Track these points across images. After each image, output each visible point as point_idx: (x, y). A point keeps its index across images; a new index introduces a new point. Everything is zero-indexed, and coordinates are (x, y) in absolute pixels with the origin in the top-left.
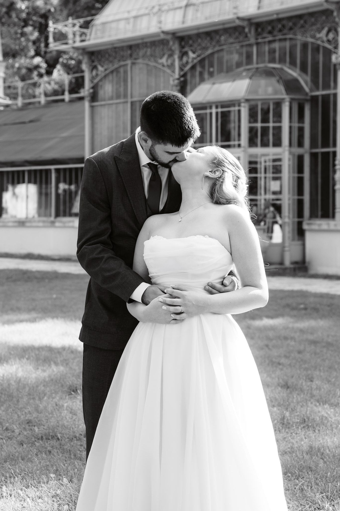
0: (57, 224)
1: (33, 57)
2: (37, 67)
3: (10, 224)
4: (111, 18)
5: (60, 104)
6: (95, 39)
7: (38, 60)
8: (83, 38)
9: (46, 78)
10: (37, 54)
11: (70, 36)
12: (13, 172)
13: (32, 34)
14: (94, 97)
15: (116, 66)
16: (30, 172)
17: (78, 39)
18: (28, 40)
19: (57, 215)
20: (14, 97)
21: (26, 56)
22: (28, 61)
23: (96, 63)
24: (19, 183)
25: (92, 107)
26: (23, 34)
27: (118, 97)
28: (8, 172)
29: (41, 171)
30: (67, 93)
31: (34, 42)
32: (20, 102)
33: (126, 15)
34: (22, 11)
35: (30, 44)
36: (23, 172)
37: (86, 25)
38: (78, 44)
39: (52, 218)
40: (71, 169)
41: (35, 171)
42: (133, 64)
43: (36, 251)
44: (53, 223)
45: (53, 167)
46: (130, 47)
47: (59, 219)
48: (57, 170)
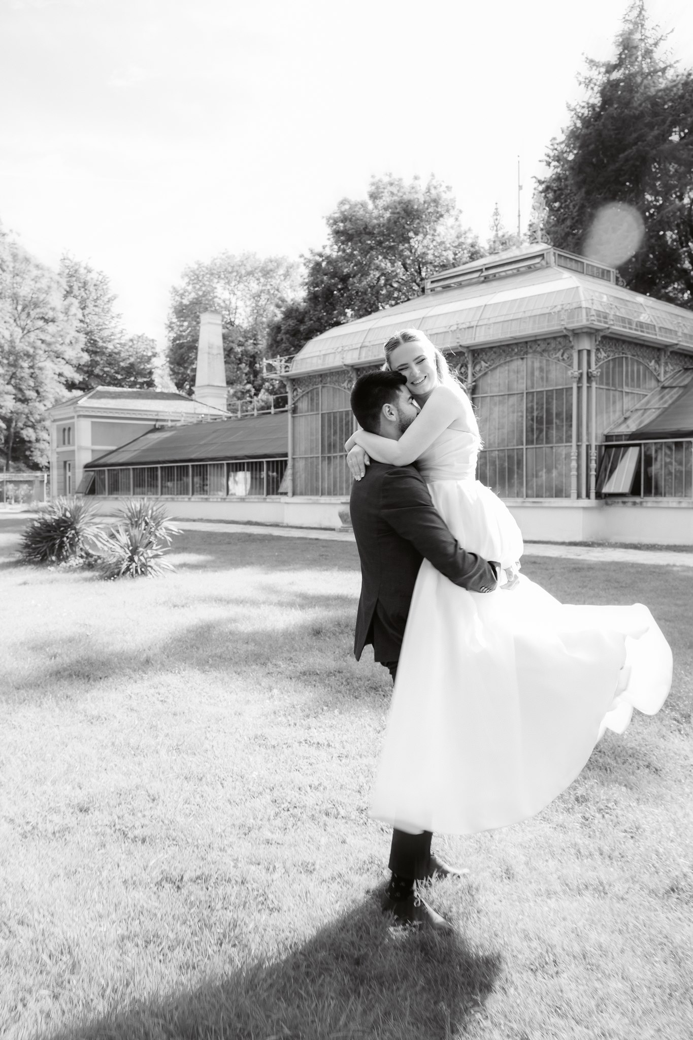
0: (268, 500)
1: (245, 385)
2: (249, 391)
3: (235, 500)
4: (307, 356)
5: (268, 415)
6: (295, 370)
7: (249, 386)
8: (287, 369)
9: (255, 398)
10: (248, 383)
11: (278, 368)
12: (236, 463)
13: (245, 369)
14: (294, 410)
15: (311, 388)
16: (248, 463)
17: (283, 370)
18: (242, 373)
19: (268, 494)
20: (234, 411)
21: (240, 383)
22: (242, 387)
23: (296, 387)
24: (240, 470)
25: (293, 417)
26: (239, 369)
27: (312, 410)
28: (233, 463)
29: (256, 462)
30: (272, 408)
31: (246, 374)
32: (239, 414)
33: (318, 354)
34: (237, 353)
35: (244, 375)
36: (244, 463)
37: (290, 360)
38: (283, 374)
39: (264, 496)
40: (277, 461)
41: (252, 462)
42: (323, 387)
43: (254, 519)
44: (265, 499)
45: (264, 460)
46: (321, 375)
47: (269, 496)
48: (268, 462)
